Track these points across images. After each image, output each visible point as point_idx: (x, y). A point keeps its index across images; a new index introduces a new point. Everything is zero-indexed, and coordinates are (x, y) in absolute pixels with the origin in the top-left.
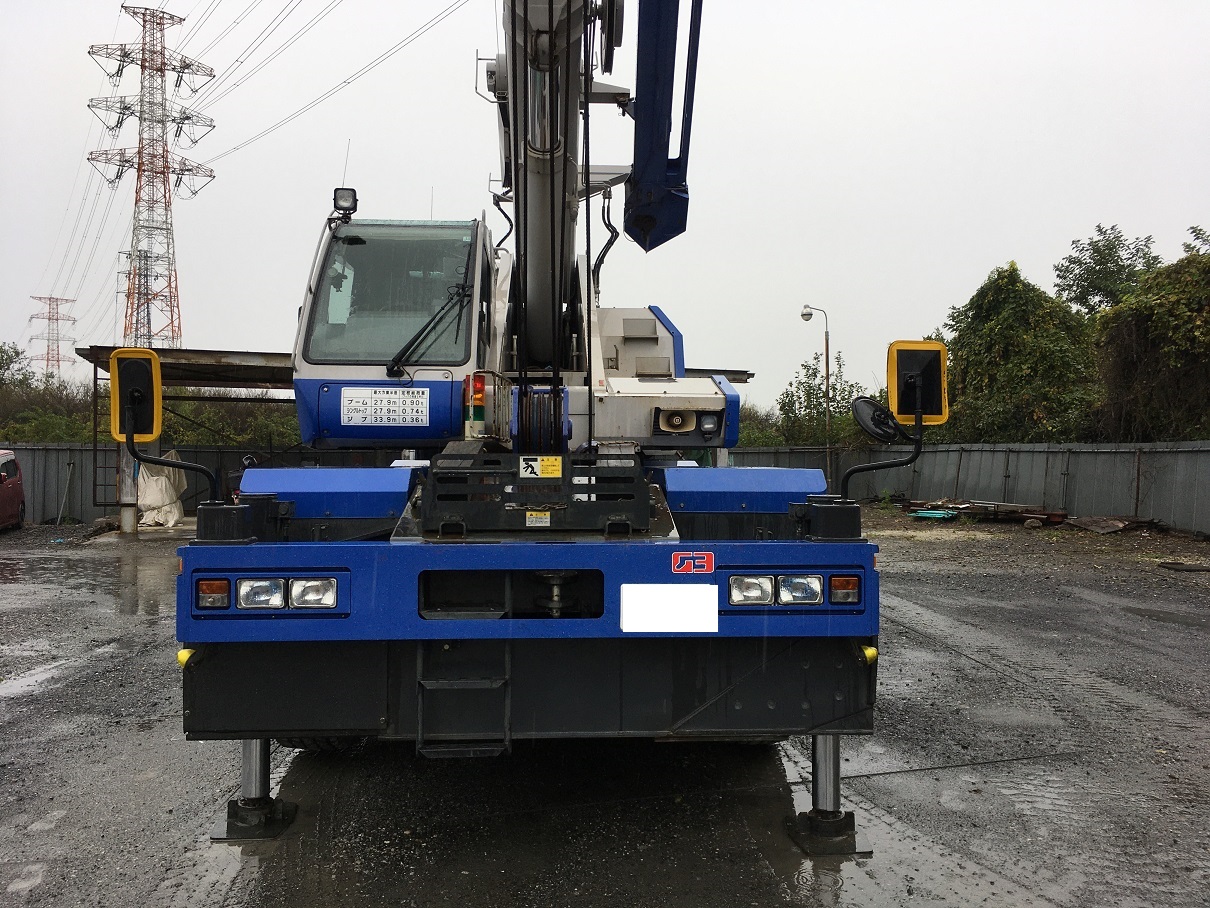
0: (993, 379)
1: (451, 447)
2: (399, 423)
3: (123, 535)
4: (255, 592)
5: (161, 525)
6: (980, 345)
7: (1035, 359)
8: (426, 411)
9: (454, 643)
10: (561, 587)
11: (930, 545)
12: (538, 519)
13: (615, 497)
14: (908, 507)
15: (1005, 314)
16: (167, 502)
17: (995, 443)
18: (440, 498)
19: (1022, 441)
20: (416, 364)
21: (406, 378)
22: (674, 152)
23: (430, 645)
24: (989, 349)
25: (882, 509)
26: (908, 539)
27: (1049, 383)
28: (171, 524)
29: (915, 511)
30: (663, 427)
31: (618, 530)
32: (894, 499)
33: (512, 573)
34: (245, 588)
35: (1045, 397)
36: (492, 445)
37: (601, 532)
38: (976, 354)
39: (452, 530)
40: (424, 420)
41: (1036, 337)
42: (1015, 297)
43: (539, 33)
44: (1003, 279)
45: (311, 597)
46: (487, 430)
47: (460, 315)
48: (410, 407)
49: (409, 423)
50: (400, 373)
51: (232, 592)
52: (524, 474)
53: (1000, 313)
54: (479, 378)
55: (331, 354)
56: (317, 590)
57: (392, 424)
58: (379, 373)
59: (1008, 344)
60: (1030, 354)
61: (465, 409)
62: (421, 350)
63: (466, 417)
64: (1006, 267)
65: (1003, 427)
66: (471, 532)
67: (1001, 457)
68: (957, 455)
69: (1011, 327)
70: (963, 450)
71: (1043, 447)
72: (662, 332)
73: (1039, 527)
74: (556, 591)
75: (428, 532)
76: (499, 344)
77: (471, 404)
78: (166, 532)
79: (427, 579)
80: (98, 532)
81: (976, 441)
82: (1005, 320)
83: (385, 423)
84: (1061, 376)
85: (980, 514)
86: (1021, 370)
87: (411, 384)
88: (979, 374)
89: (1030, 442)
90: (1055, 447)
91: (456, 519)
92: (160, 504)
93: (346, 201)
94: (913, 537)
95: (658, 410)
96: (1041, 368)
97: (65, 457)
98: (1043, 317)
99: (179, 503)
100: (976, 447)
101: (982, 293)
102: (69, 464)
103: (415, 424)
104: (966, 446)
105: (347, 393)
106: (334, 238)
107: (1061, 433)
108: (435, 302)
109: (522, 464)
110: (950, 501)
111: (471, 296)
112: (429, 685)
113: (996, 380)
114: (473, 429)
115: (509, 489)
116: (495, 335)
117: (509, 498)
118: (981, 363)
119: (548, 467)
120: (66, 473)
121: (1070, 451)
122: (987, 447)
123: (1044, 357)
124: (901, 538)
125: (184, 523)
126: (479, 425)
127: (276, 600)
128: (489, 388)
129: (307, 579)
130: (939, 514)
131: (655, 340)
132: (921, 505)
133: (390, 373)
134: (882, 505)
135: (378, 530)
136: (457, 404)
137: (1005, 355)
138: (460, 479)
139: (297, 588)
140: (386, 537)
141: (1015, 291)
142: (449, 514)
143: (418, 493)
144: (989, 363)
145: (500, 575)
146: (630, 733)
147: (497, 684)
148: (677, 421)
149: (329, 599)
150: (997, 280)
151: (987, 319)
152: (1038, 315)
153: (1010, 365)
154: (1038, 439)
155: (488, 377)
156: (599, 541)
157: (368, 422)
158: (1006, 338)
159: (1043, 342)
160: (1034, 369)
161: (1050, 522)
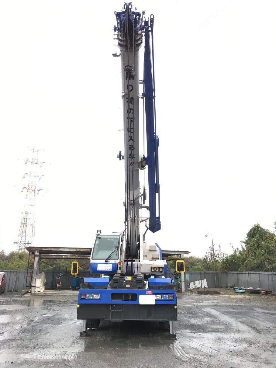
0: (255, 253)
1: (116, 275)
2: (107, 270)
3: (31, 294)
4: (89, 296)
5: (40, 292)
6: (252, 244)
7: (265, 248)
8: (111, 268)
9: (116, 304)
10: (131, 296)
11: (233, 299)
12: (128, 286)
13: (139, 283)
14: (234, 289)
15: (257, 236)
16: (42, 286)
17: (256, 271)
18: (114, 283)
19: (263, 271)
20: (110, 260)
21: (108, 262)
22: (157, 216)
23: (112, 305)
24: (254, 246)
25: (228, 289)
26: (228, 297)
27: (269, 255)
28: (42, 292)
29: (235, 290)
30: (153, 270)
31: (139, 288)
32: (231, 287)
33: (124, 294)
34: (87, 295)
35: (268, 259)
36: (122, 275)
37: (137, 288)
38: (251, 247)
39: (116, 288)
40: (111, 270)
41: (265, 242)
42: (259, 232)
43: (132, 200)
44: (255, 227)
45: (96, 297)
46: (121, 271)
47: (117, 251)
48: (108, 267)
49: (108, 270)
50: (107, 262)
51: (86, 296)
52: (126, 279)
53: (256, 236)
54: (120, 263)
55: (96, 258)
56: (97, 296)
57: (106, 270)
58: (104, 261)
59: (258, 244)
60: (264, 247)
61: (118, 268)
62: (110, 258)
63: (118, 269)
64: (257, 224)
65: (258, 267)
66: (118, 288)
67: (258, 275)
68: (247, 274)
69: (259, 240)
70: (249, 273)
71: (266, 273)
72: (157, 249)
73: (264, 295)
74: (130, 297)
75: (112, 288)
76: (124, 253)
77: (119, 267)
78: (40, 294)
79: (112, 294)
80: (25, 294)
81: (252, 271)
82: (257, 238)
83: (104, 270)
84: (272, 253)
85: (250, 291)
86: (262, 251)
87: (109, 263)
88: (252, 252)
89: (265, 271)
90: (270, 273)
91: (116, 286)
92: (40, 286)
93: (99, 232)
94: (230, 297)
95: (152, 267)
96: (267, 251)
97: (15, 274)
98: (267, 237)
99: (44, 286)
100: (252, 272)
101: (251, 231)
102: (16, 276)
103: (109, 270)
104: (249, 272)
105: (98, 265)
106: (97, 238)
107: (272, 269)
108: (113, 249)
109: (126, 278)
110: (245, 288)
111: (119, 248)
112: (112, 311)
113: (256, 254)
114: (119, 271)
115: (124, 281)
116: (123, 251)
117: (124, 283)
118: (252, 249)
119: (129, 278)
120: (15, 278)
121: (273, 274)
122: (254, 272)
123: (267, 248)
124: (227, 297)
125: (45, 292)
126: (120, 270)
127: (92, 298)
128: (122, 264)
129: (96, 294)
130: (241, 291)
131: (156, 250)
132: (237, 289)
133: (106, 262)
134: (228, 288)
135: (105, 288)
136: (116, 267)
137: (258, 247)
138: (117, 280)
139: (94, 295)
140: (106, 289)
141: (259, 230)
142: (115, 285)
143: (110, 282)
144: (254, 249)
145: (122, 294)
146: (141, 320)
147: (121, 311)
148: (155, 269)
149: (99, 298)
150: (254, 227)
151: (253, 237)
152: (265, 237)
153: (259, 250)
154: (266, 271)
155: (122, 262)
156: (137, 289)
157: (102, 270)
158: (258, 243)
159: (267, 244)
160: (265, 251)
161: (267, 293)
